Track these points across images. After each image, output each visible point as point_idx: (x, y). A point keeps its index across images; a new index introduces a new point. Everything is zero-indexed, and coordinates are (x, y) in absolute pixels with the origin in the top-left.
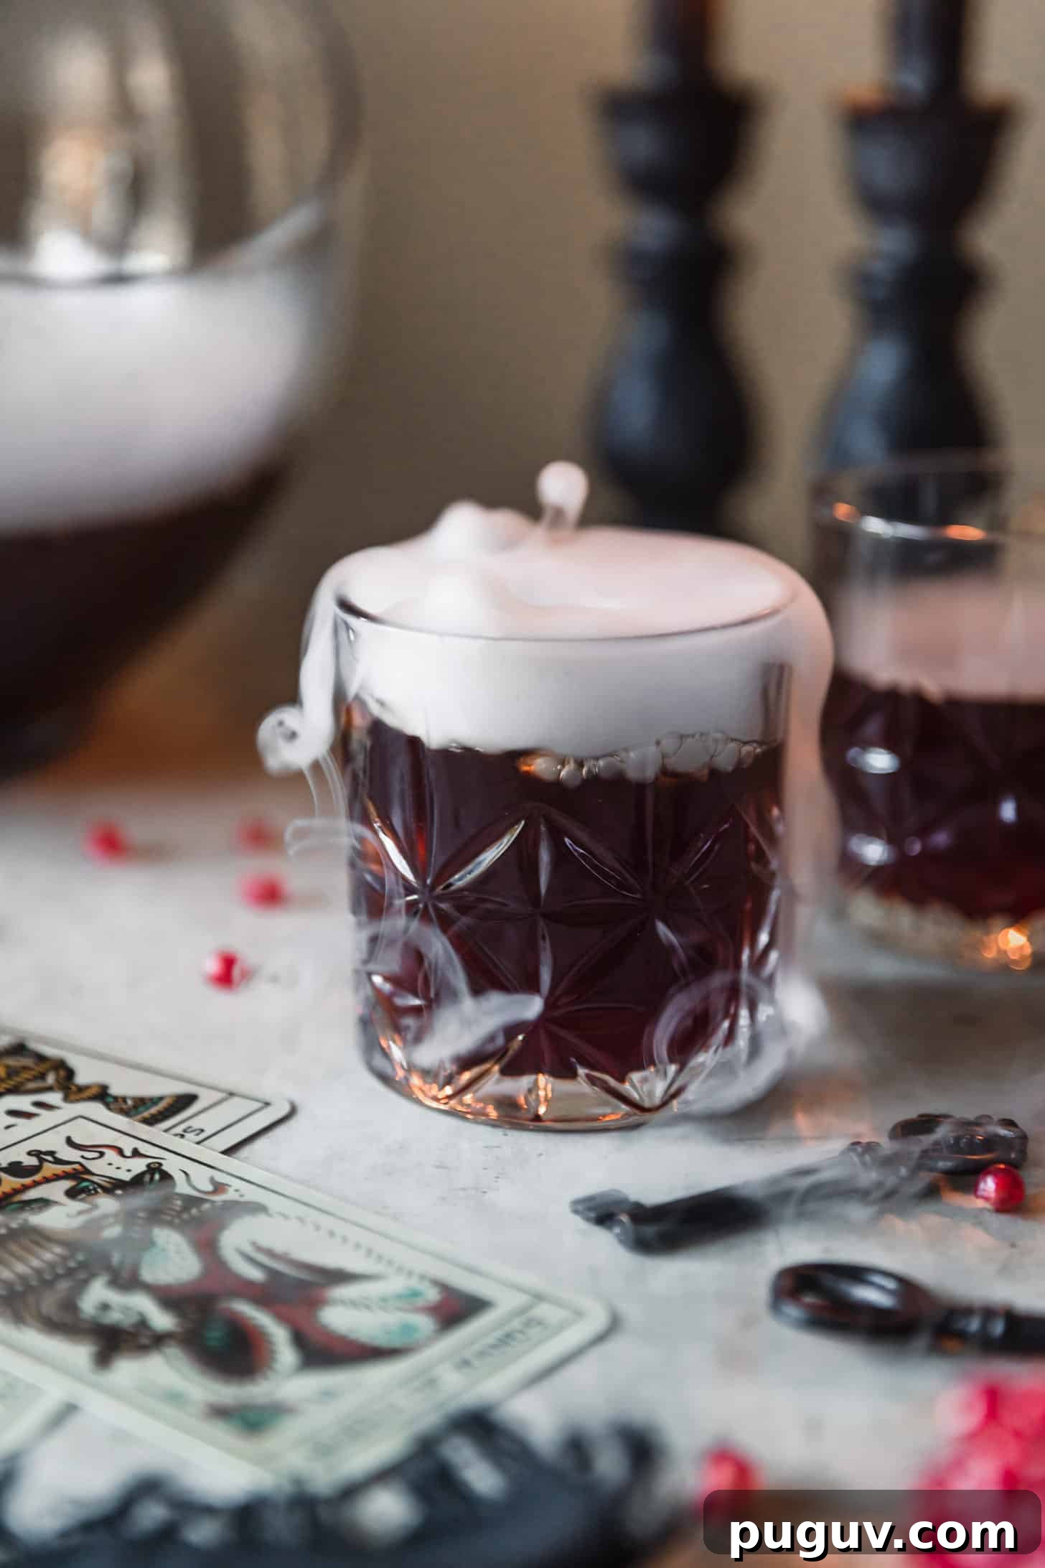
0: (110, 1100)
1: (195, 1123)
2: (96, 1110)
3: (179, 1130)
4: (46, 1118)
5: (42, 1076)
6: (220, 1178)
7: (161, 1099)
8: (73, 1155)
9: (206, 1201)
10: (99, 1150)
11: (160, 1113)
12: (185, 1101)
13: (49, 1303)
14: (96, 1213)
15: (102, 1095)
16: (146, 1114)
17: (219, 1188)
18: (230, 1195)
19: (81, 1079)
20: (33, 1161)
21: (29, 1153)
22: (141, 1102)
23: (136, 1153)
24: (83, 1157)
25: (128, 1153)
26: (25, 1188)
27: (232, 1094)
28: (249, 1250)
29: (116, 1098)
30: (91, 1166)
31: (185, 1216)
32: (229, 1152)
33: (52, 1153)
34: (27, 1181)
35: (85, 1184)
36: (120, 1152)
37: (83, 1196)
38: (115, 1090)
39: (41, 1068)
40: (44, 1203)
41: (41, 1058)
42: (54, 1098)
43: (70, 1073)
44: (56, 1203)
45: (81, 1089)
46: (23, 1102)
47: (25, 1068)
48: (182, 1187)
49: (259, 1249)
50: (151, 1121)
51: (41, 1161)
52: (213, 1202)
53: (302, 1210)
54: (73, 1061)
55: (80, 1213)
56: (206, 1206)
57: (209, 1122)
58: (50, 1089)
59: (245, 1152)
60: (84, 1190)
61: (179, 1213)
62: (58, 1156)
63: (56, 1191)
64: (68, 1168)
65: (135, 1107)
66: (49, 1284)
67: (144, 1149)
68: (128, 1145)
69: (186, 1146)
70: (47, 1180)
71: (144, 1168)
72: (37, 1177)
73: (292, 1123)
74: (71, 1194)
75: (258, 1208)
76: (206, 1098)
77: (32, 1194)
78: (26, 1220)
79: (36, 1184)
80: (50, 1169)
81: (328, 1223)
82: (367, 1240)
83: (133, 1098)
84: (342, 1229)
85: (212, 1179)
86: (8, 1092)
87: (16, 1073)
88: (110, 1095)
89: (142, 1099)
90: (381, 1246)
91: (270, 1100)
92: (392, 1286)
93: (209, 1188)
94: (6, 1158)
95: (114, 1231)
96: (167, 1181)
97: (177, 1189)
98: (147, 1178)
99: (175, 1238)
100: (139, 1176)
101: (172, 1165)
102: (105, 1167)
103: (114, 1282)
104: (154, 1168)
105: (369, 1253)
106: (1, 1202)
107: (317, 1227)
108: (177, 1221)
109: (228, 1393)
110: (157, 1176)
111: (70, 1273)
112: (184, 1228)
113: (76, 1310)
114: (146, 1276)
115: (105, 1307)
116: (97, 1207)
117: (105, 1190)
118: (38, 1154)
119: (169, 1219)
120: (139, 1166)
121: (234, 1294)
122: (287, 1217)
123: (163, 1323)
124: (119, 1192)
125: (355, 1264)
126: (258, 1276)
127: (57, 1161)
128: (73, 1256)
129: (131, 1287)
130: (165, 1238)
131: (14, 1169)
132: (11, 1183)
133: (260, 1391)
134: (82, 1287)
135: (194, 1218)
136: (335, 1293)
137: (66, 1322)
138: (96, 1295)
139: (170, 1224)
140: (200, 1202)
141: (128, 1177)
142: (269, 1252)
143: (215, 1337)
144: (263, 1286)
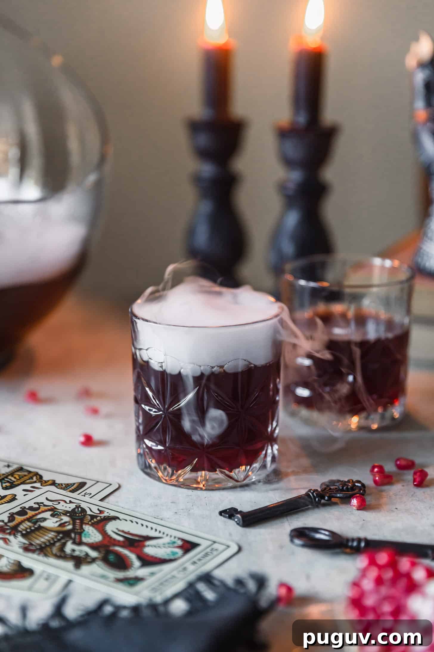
1: (88, 491)
2: (53, 488)
3: (83, 493)
4: (37, 492)
5: (32, 478)
6: (101, 509)
7: (74, 484)
8: (50, 503)
9: (98, 516)
10: (58, 501)
11: (75, 488)
12: (82, 485)
13: (55, 550)
14: (63, 522)
15: (54, 483)
16: (70, 489)
17: (101, 512)
18: (106, 514)
19: (45, 478)
20: (37, 506)
21: (35, 503)
23: (71, 502)
24: (53, 504)
25: (68, 502)
26: (36, 515)
27: (98, 482)
28: (116, 531)
29: (59, 484)
30: (57, 507)
31: (92, 521)
32: (101, 500)
33: (42, 503)
34: (37, 512)
35: (56, 512)
36: (65, 502)
37: (56, 516)
38: (58, 482)
39: (31, 475)
40: (45, 519)
41: (30, 472)
42: (38, 485)
43: (41, 477)
44: (48, 519)
45: (46, 482)
46: (28, 487)
47: (25, 475)
49: (119, 531)
50: (73, 491)
51: (39, 506)
52: (101, 517)
53: (131, 518)
54: (41, 472)
55: (57, 522)
56: (99, 518)
57: (94, 490)
58: (35, 482)
59: (107, 500)
60: (56, 515)
61: (90, 521)
62: (44, 504)
63: (47, 515)
64: (49, 508)
65: (66, 487)
66: (53, 544)
67: (73, 500)
68: (68, 500)
69: (87, 498)
70: (43, 512)
71: (75, 507)
72: (40, 511)
73: (120, 490)
74: (52, 515)
76: (89, 484)
77: (39, 516)
78: (40, 525)
79: (40, 513)
80: (43, 508)
81: (140, 522)
82: (154, 526)
83: (64, 484)
84: (145, 523)
85: (98, 509)
86: (22, 483)
87: (23, 477)
88: (56, 484)
89: (68, 484)
90: (159, 528)
91: (111, 483)
92: (166, 540)
93: (98, 512)
94: (27, 505)
95: (70, 527)
96: (83, 510)
97: (88, 513)
98: (77, 510)
99: (91, 528)
100: (74, 510)
101: (84, 505)
102: (61, 507)
103: (74, 543)
104: (78, 507)
105: (156, 530)
106: (29, 520)
107: (137, 523)
108: (90, 523)
109: (121, 575)
110: (80, 509)
111: (59, 540)
112: (93, 525)
113: (64, 552)
114: (84, 540)
115: (74, 551)
116: (62, 519)
117: (64, 514)
118: (38, 503)
119: (87, 522)
120: (73, 506)
121: (115, 545)
122: (126, 520)
123: (94, 554)
124: (68, 515)
125: (152, 534)
126: (121, 539)
127: (45, 506)
128: (58, 535)
129: (80, 543)
130: (88, 528)
131: (31, 508)
132: (30, 513)
133: (130, 573)
134: (64, 545)
135: (95, 522)
136: (148, 543)
137: (62, 556)
138: (69, 547)
139: (88, 524)
140: (96, 517)
141: (70, 510)
142: (123, 531)
143: (111, 557)
144: (123, 542)
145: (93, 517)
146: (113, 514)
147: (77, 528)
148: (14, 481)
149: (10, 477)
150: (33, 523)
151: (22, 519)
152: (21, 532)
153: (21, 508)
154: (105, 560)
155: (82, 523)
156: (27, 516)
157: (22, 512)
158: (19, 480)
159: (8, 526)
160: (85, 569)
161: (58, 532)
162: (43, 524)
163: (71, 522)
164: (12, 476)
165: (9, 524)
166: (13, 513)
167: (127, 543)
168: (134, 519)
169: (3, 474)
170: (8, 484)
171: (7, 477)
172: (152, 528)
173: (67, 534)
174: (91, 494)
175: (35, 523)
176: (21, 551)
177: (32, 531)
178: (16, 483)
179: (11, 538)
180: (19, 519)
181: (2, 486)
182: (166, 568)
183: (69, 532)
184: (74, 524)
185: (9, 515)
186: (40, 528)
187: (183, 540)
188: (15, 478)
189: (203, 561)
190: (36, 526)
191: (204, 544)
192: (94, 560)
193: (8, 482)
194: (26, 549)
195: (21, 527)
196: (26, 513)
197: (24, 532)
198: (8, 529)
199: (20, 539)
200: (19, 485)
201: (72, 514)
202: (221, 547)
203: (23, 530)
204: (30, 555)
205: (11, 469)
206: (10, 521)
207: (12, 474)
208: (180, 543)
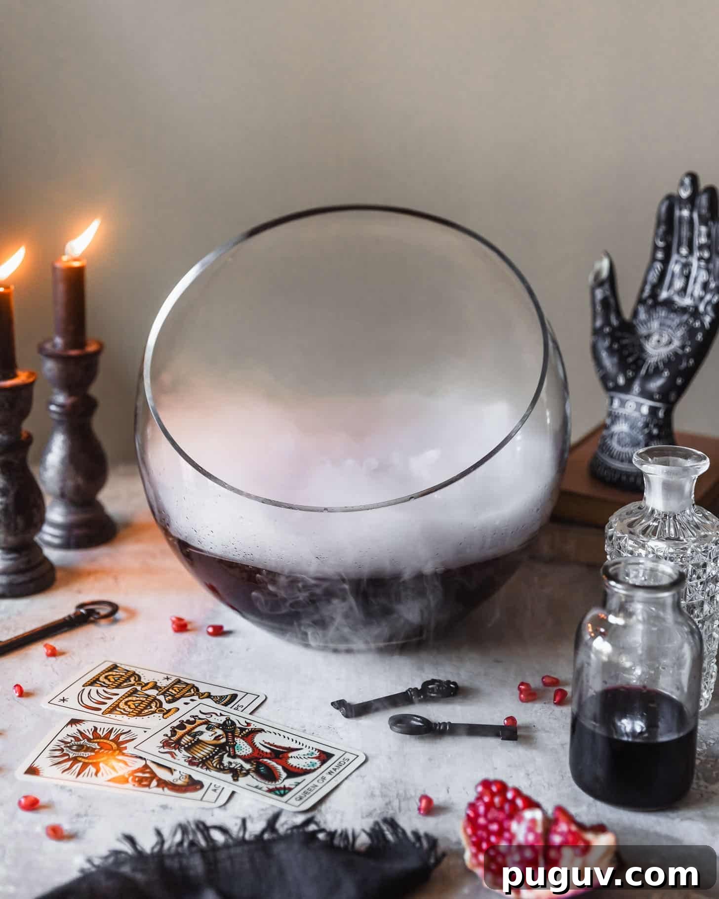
0: (212, 697)
1: (240, 703)
2: (208, 701)
3: (234, 706)
4: (193, 705)
5: (189, 691)
6: (248, 721)
7: (227, 696)
8: (203, 716)
9: (247, 729)
10: (211, 714)
11: (229, 701)
12: (234, 697)
14: (217, 735)
15: (209, 696)
16: (224, 702)
17: (248, 724)
18: (252, 727)
19: (201, 691)
20: (192, 719)
21: (190, 717)
22: (222, 697)
24: (207, 717)
25: (219, 715)
26: (194, 728)
27: (247, 693)
28: (263, 743)
29: (214, 697)
30: (210, 719)
31: (242, 734)
32: (251, 713)
33: (197, 716)
34: (193, 726)
35: (210, 726)
36: (217, 715)
37: (211, 729)
38: (213, 694)
39: (189, 688)
40: (202, 733)
41: (187, 684)
42: (196, 698)
43: (198, 690)
44: (204, 732)
45: (203, 694)
46: (187, 700)
47: (184, 688)
48: (238, 725)
49: (266, 743)
50: (226, 705)
51: (195, 719)
52: (249, 729)
54: (197, 684)
55: (212, 735)
56: (247, 731)
57: (244, 702)
58: (193, 695)
59: (255, 713)
61: (240, 734)
62: (199, 717)
63: (203, 728)
64: (204, 721)
65: (219, 700)
68: (219, 713)
69: (238, 712)
70: (199, 725)
72: (196, 724)
73: (267, 702)
74: (208, 729)
75: (261, 730)
76: (240, 695)
77: (196, 730)
79: (196, 727)
80: (198, 722)
81: (282, 733)
82: (295, 738)
83: (219, 696)
84: (287, 735)
85: (246, 722)
86: (182, 697)
87: (182, 690)
88: (212, 696)
89: (221, 696)
90: (299, 739)
91: (259, 695)
92: (305, 751)
93: (246, 725)
94: (185, 719)
95: (224, 740)
96: (233, 723)
97: (237, 726)
98: (227, 722)
99: (242, 741)
100: (225, 722)
101: (233, 718)
102: (214, 720)
103: (229, 756)
104: (228, 719)
105: (296, 742)
106: (188, 733)
107: (280, 735)
108: (240, 736)
109: (272, 786)
110: (230, 722)
111: (217, 754)
112: (243, 738)
113: (223, 764)
114: (238, 753)
115: (230, 763)
116: (216, 733)
117: (217, 727)
118: (193, 717)
119: (238, 735)
120: (223, 719)
121: (263, 758)
122: (270, 733)
123: (247, 766)
124: (221, 727)
125: (293, 745)
126: (268, 751)
127: (200, 719)
128: (216, 749)
129: (235, 756)
130: (240, 742)
131: (188, 722)
132: (189, 727)
133: (279, 784)
134: (221, 758)
135: (245, 734)
136: (290, 755)
137: (221, 769)
138: (226, 760)
139: (238, 737)
140: (245, 729)
141: (221, 723)
142: (269, 743)
143: (262, 769)
144: (270, 754)
145: (242, 730)
146: (259, 726)
147: (230, 741)
148: (175, 695)
149: (170, 690)
150: (192, 737)
151: (183, 733)
152: (184, 746)
153: (180, 722)
154: (257, 771)
155: (234, 736)
156: (186, 730)
157: (182, 726)
158: (179, 692)
159: (172, 740)
160: (242, 781)
161: (215, 746)
162: (201, 738)
163: (224, 735)
164: (173, 689)
165: (172, 738)
166: (174, 727)
167: (273, 755)
168: (278, 731)
169: (165, 687)
170: (170, 698)
171: (168, 690)
172: (293, 740)
173: (222, 747)
174: (243, 706)
175: (194, 737)
176: (186, 764)
177: (193, 745)
178: (177, 696)
179: (177, 752)
180: (180, 732)
181: (165, 699)
182: (309, 778)
183: (224, 744)
184: (227, 737)
185: (171, 729)
186: (199, 741)
187: (319, 751)
188: (175, 691)
189: (338, 771)
190: (195, 740)
191: (337, 754)
192: (248, 773)
193: (170, 695)
194: (191, 763)
195: (183, 741)
196: (185, 727)
197: (186, 746)
198: (173, 743)
199: (184, 752)
200: (179, 698)
201: (223, 726)
202: (352, 757)
203: (186, 744)
204: (195, 768)
205: (170, 681)
206: (172, 736)
207: (172, 687)
208: (317, 754)
